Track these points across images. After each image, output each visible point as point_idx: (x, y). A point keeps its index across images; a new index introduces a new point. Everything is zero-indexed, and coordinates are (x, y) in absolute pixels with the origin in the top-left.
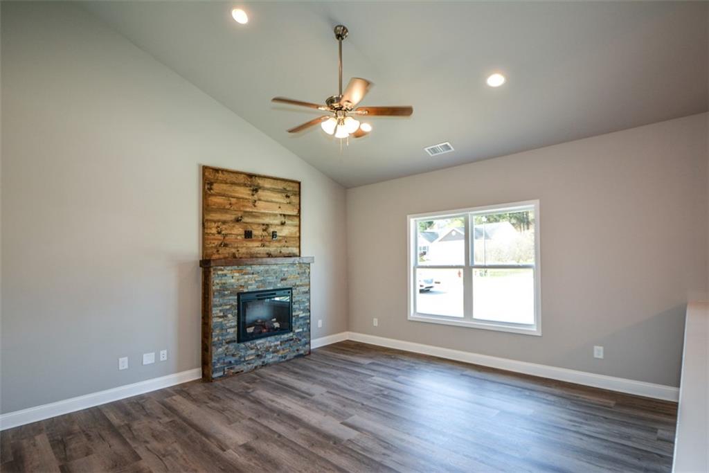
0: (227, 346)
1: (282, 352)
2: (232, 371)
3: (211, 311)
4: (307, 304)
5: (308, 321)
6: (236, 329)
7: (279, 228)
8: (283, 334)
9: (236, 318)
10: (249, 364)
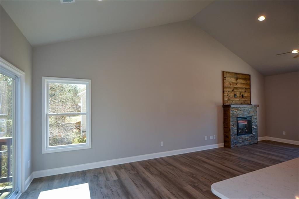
0: (235, 136)
1: (249, 141)
2: (236, 145)
3: (230, 123)
4: (256, 123)
5: (257, 130)
6: (236, 130)
7: (244, 93)
8: (250, 134)
9: (236, 126)
10: (240, 144)
